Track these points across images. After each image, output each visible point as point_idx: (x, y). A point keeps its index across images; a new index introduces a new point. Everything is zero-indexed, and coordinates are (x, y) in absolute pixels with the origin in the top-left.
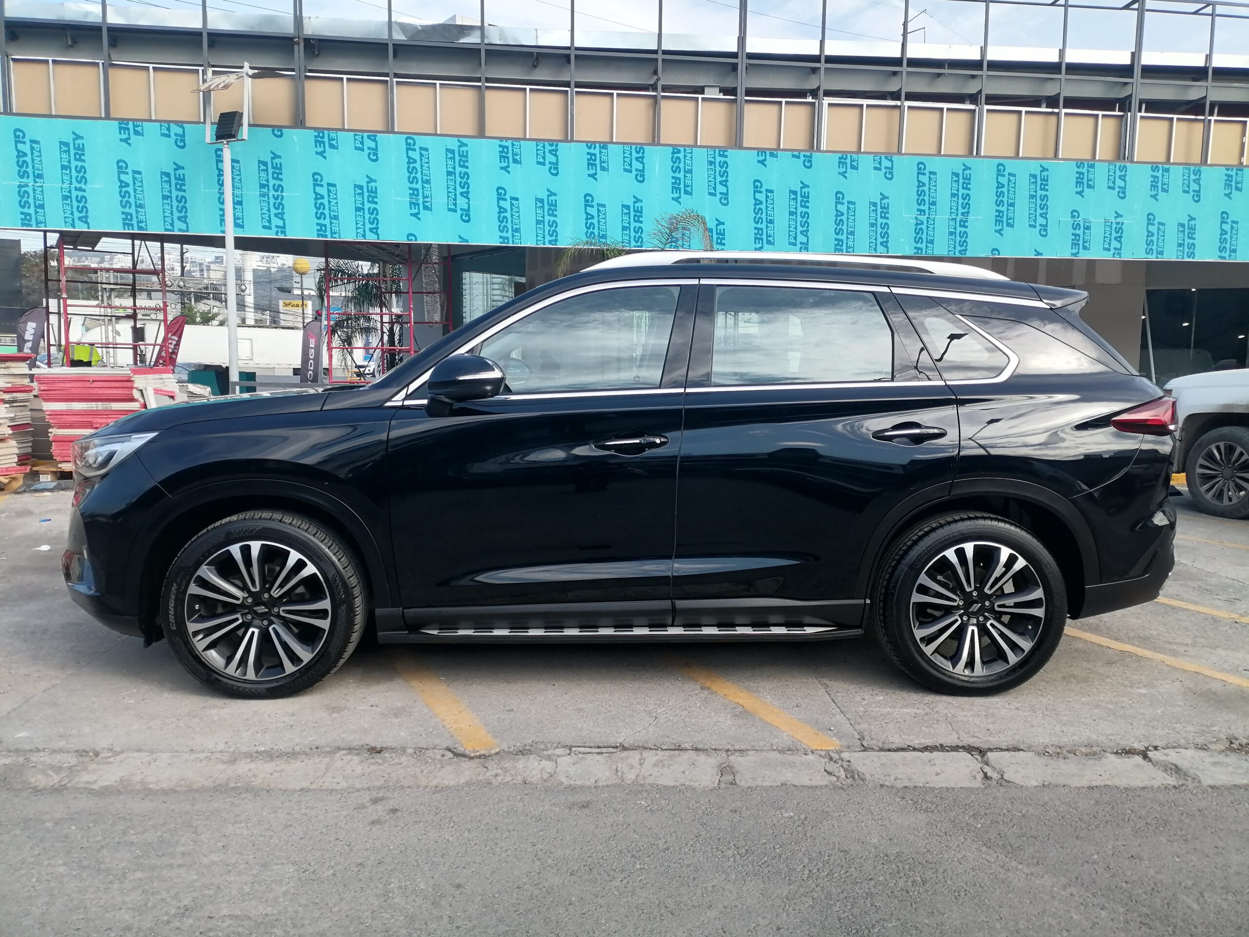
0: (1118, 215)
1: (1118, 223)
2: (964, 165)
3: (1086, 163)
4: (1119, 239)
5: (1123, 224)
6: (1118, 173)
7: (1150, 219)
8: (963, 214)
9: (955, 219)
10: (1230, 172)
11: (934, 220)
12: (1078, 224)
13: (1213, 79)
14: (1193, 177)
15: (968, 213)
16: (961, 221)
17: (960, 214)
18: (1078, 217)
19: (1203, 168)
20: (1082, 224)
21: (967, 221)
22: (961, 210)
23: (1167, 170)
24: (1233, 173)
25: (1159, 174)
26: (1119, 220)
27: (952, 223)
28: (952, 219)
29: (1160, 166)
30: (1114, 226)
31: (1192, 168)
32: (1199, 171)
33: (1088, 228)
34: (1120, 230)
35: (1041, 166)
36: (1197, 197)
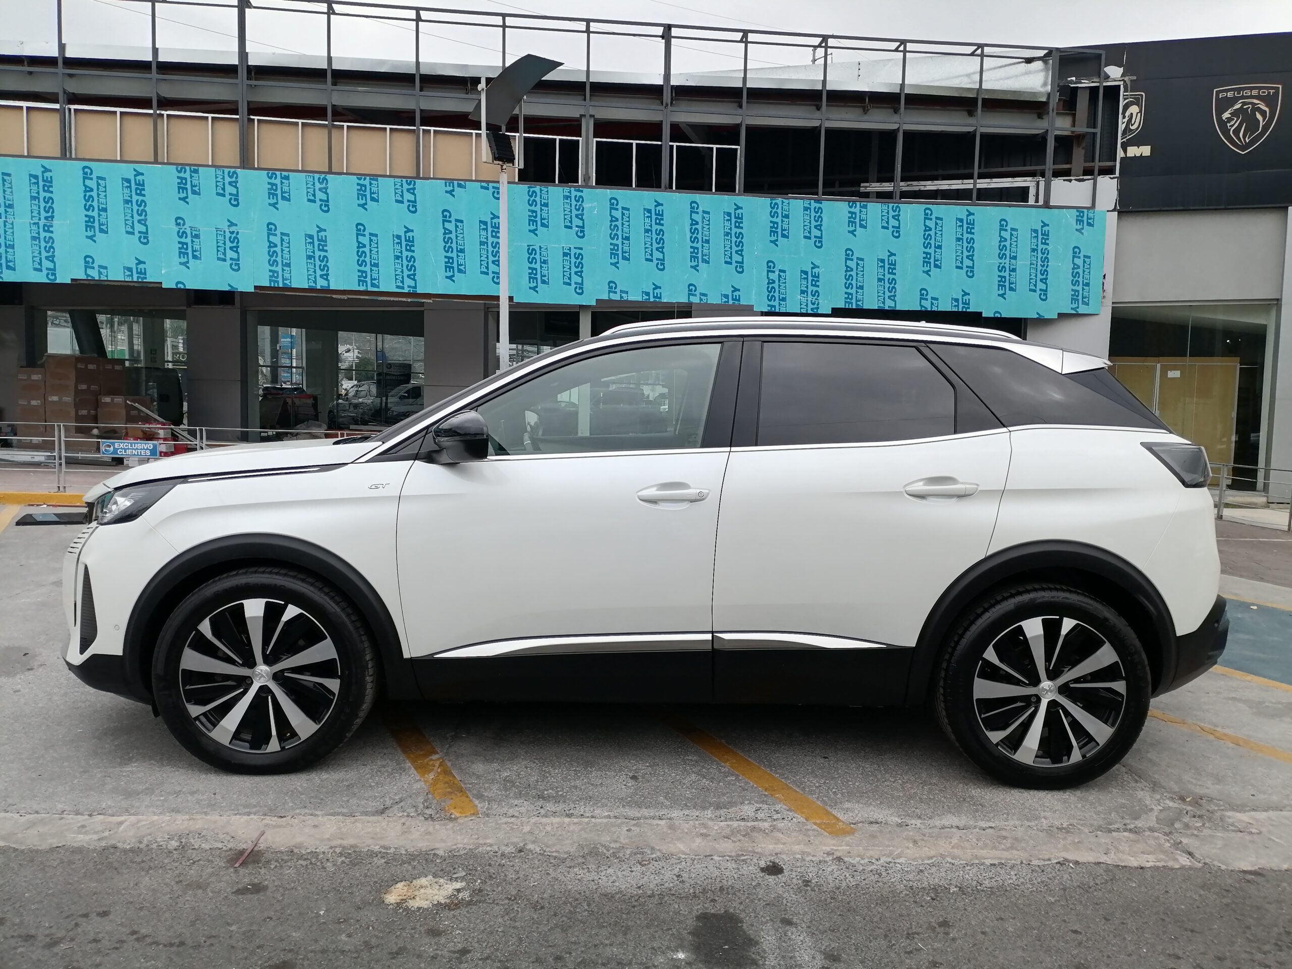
0: (232, 224)
1: (232, 233)
2: (43, 166)
3: (188, 168)
4: (235, 249)
5: (238, 233)
6: (228, 179)
7: (271, 228)
8: (46, 218)
9: (38, 223)
10: (362, 182)
11: (12, 224)
12: (184, 232)
13: (334, 84)
14: (318, 185)
15: (52, 217)
16: (45, 225)
17: (42, 218)
18: (184, 224)
19: (329, 177)
20: (188, 232)
21: (52, 226)
22: (43, 214)
23: (287, 178)
24: (367, 182)
25: (278, 181)
26: (233, 229)
27: (34, 228)
28: (34, 224)
29: (278, 173)
30: (228, 235)
31: (317, 176)
32: (325, 179)
33: (197, 236)
34: (235, 239)
35: (135, 170)
36: (325, 206)
